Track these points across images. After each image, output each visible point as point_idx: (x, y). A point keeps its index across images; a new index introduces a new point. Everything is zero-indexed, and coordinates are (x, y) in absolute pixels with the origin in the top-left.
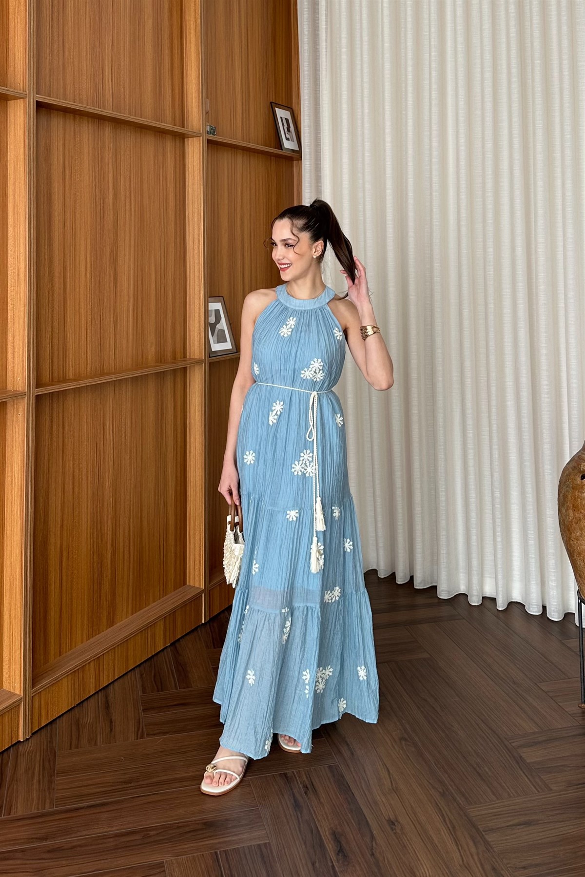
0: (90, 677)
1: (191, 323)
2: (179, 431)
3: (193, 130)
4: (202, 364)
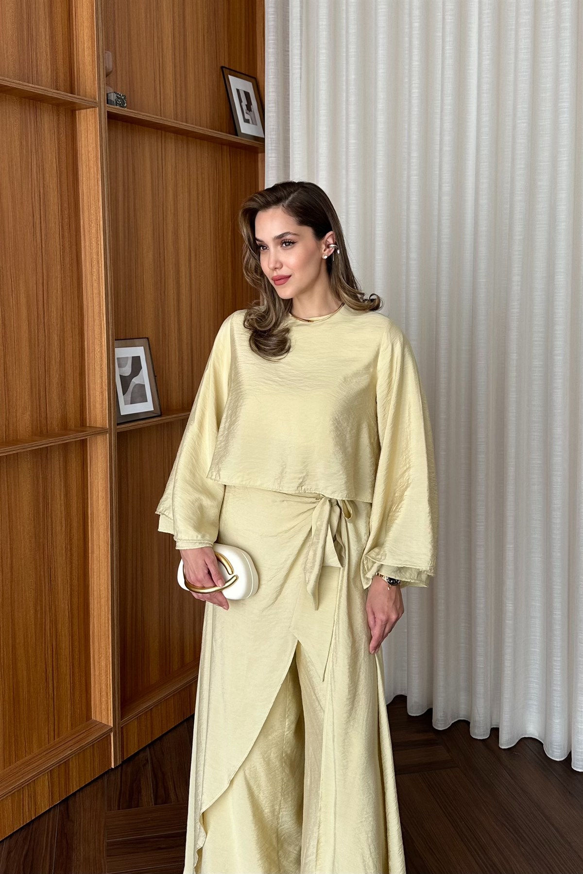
1: (91, 378)
2: (75, 524)
3: (85, 98)
4: (107, 434)
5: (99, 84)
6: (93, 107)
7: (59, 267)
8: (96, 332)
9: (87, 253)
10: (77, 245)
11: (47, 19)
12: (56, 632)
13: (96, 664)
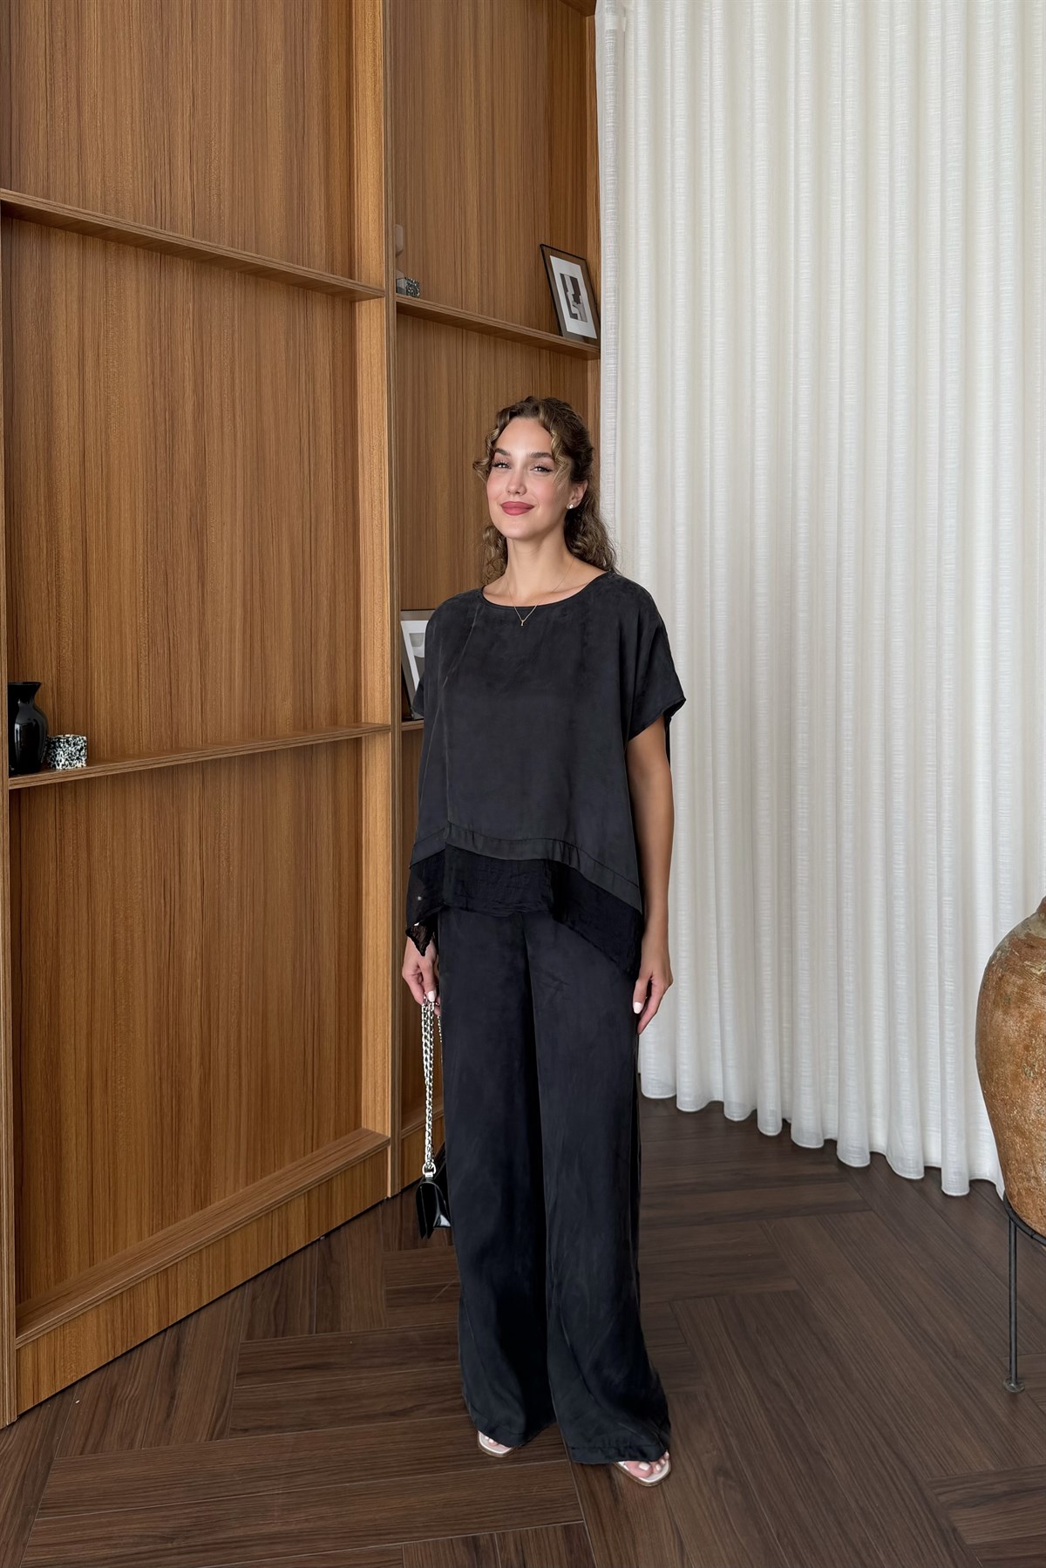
0: (148, 1306)
1: (369, 657)
2: (345, 855)
3: (369, 285)
4: (388, 733)
5: (387, 266)
6: (378, 297)
7: (330, 508)
8: (376, 596)
9: (367, 490)
10: (353, 478)
11: (323, 185)
12: (319, 1000)
13: (369, 1049)
